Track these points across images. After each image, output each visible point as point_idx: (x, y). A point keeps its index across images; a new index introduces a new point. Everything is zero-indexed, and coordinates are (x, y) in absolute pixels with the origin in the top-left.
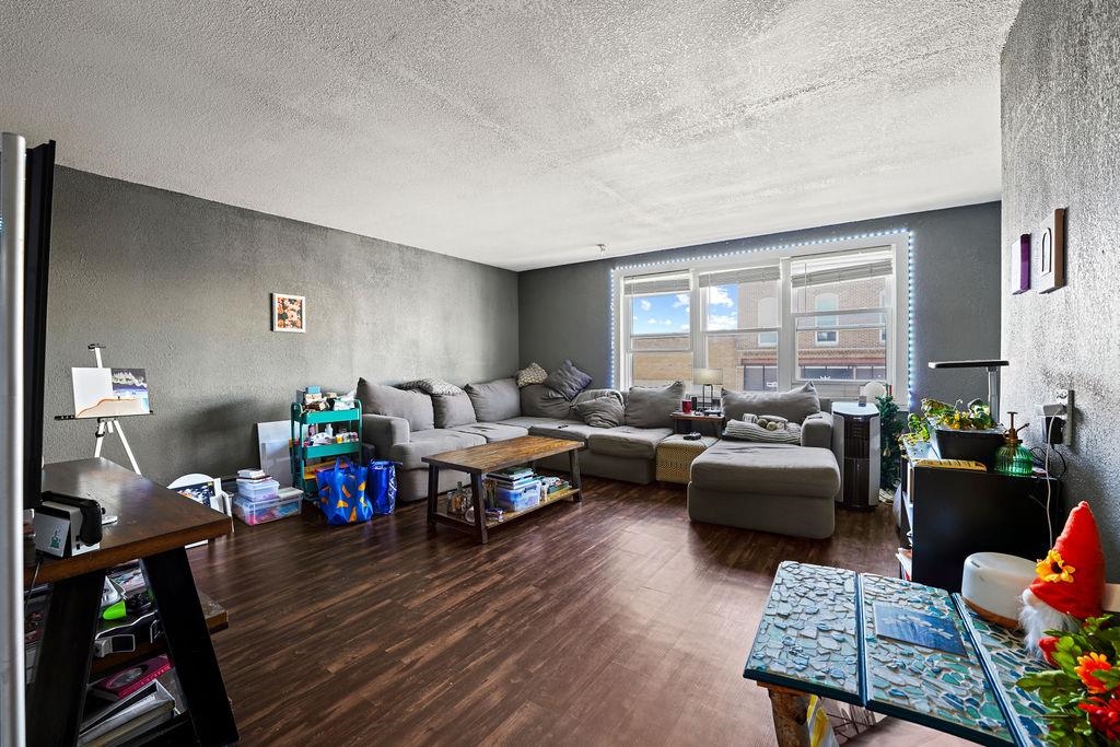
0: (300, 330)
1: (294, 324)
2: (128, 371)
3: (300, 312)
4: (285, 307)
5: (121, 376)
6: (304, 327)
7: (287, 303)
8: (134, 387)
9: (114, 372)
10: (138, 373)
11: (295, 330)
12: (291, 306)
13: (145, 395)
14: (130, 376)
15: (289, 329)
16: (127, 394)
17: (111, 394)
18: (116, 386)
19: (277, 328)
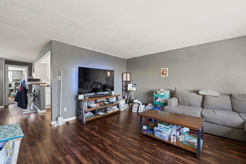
0: (166, 76)
1: (165, 75)
2: (134, 84)
3: (166, 72)
4: (163, 71)
5: (133, 85)
6: (167, 75)
7: (163, 70)
8: (134, 87)
9: (133, 84)
10: (135, 85)
11: (165, 76)
12: (164, 71)
13: (136, 88)
14: (134, 85)
15: (164, 76)
16: (133, 88)
17: (131, 87)
18: (132, 86)
19: (161, 76)
